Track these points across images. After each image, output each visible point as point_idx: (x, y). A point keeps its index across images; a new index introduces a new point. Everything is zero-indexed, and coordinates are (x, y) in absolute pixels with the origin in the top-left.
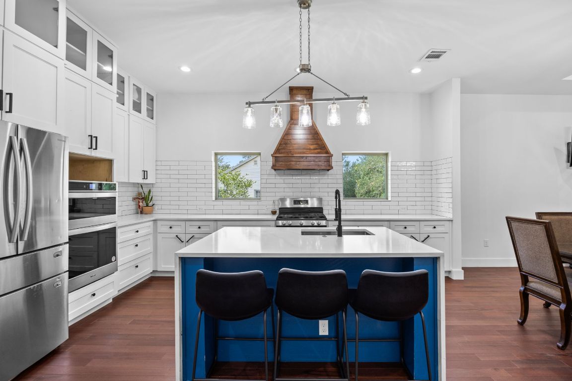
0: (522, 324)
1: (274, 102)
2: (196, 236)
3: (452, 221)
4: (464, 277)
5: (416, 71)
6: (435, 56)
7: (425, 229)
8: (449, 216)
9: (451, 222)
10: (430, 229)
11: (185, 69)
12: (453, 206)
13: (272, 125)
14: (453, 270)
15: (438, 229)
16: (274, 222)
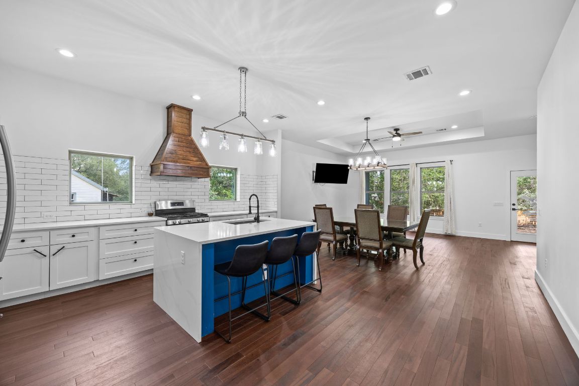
1: (223, 132)
2: (67, 246)
3: (277, 212)
5: (266, 121)
6: (281, 117)
8: (275, 209)
11: (66, 53)
12: (277, 203)
13: (221, 147)
16: (165, 222)
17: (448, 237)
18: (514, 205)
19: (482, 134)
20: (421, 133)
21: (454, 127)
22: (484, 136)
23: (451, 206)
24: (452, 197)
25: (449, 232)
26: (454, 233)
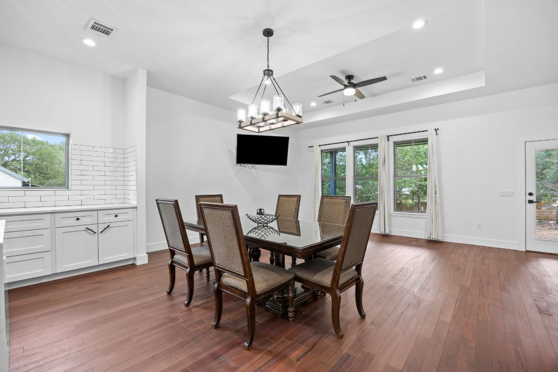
0: (169, 293)
3: (137, 208)
4: (149, 261)
6: (102, 30)
7: (105, 219)
8: (134, 203)
9: (135, 209)
10: (112, 218)
12: (137, 193)
14: (138, 256)
15: (120, 217)
17: (432, 244)
18: (531, 194)
19: (481, 83)
20: (384, 79)
21: (438, 71)
22: (484, 85)
23: (436, 197)
24: (437, 184)
25: (434, 237)
26: (440, 239)
